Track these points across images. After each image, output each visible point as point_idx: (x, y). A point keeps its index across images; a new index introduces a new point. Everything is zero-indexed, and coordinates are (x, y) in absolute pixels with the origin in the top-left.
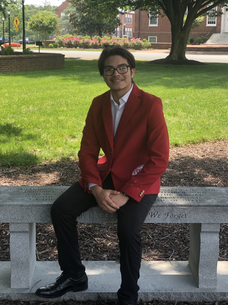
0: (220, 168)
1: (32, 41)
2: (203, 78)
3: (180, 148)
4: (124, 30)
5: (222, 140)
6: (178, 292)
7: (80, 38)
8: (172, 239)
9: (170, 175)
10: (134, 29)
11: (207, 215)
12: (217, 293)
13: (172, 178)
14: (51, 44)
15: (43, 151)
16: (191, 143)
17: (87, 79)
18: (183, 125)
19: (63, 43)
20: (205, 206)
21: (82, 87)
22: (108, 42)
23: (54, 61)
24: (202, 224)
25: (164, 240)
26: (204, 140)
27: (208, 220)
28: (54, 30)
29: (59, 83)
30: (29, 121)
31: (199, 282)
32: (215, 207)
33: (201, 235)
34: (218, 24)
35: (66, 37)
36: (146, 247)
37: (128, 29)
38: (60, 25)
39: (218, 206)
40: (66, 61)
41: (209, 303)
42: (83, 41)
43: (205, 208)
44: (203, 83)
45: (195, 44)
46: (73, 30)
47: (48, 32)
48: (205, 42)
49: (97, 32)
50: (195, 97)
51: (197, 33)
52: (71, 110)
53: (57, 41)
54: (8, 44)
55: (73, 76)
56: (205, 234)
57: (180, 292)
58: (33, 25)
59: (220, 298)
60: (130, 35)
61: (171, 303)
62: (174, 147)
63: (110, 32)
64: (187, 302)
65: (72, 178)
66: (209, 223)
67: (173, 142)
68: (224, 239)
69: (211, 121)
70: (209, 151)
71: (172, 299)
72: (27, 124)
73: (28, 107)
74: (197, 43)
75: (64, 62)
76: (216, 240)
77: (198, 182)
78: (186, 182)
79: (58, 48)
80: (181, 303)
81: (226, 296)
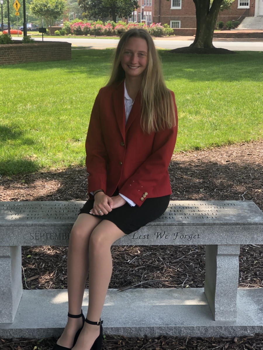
0: (247, 175)
1: (36, 28)
2: (232, 69)
3: (201, 152)
4: (143, 13)
5: (251, 142)
6: (190, 326)
7: (91, 24)
8: (187, 262)
9: (188, 185)
10: (154, 12)
11: (224, 235)
12: (237, 326)
13: (190, 188)
14: (57, 31)
15: (40, 157)
16: (215, 146)
17: (97, 71)
18: (206, 125)
19: (71, 30)
20: (221, 224)
21: (90, 81)
22: (124, 28)
23: (59, 51)
24: (218, 246)
25: (177, 263)
26: (229, 143)
27: (226, 241)
28: (61, 15)
29: (64, 76)
30: (25, 122)
31: (215, 314)
32: (233, 225)
33: (217, 258)
34: (251, 6)
35: (75, 23)
36: (155, 271)
37: (148, 12)
38: (68, 8)
39: (237, 224)
40: (74, 50)
41: (227, 338)
42: (94, 27)
43: (222, 227)
44: (232, 75)
45: (225, 29)
46: (83, 14)
47: (53, 16)
48: (236, 27)
49: (111, 17)
50: (222, 91)
51: (228, 16)
52: (75, 108)
53: (64, 28)
54: (7, 31)
55: (81, 69)
56: (222, 257)
57: (192, 326)
58: (36, 9)
59: (240, 333)
60: (150, 20)
61: (181, 339)
62: (195, 151)
63: (126, 16)
64: (200, 337)
65: (72, 189)
66: (226, 245)
67: (194, 145)
68: (248, 261)
69: (240, 120)
70: (235, 155)
71: (183, 334)
72: (23, 125)
73: (25, 106)
74: (228, 28)
75: (71, 52)
76: (235, 265)
77: (220, 192)
78: (206, 192)
79: (65, 35)
80: (193, 339)
81: (247, 331)
